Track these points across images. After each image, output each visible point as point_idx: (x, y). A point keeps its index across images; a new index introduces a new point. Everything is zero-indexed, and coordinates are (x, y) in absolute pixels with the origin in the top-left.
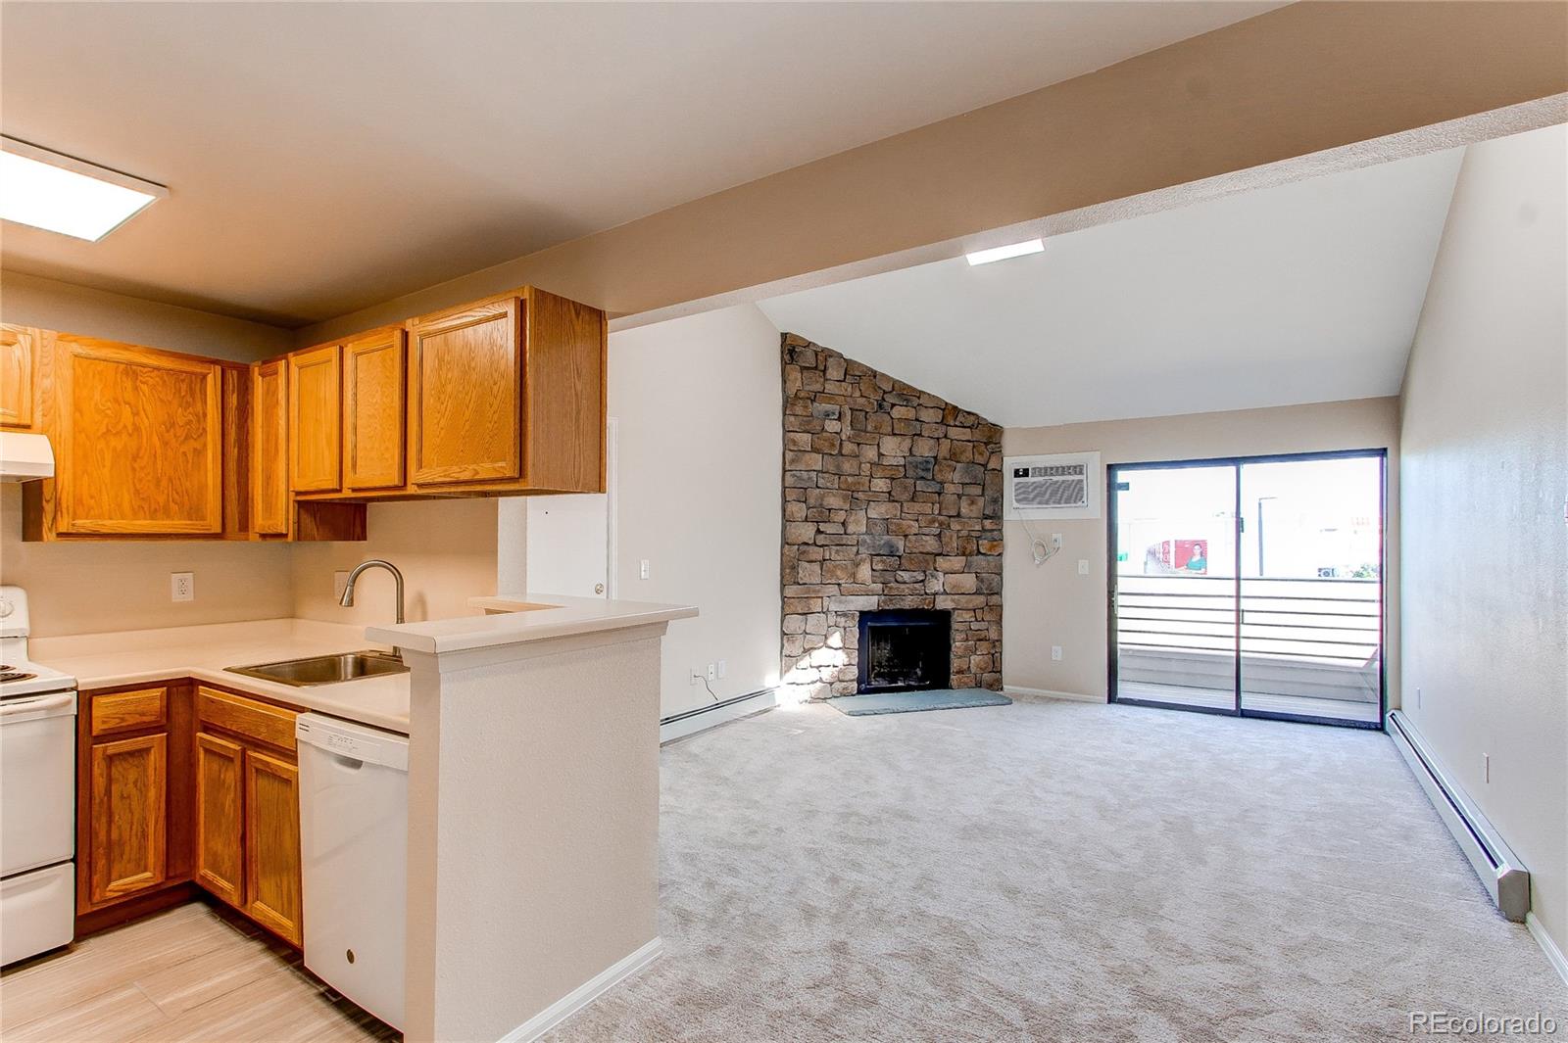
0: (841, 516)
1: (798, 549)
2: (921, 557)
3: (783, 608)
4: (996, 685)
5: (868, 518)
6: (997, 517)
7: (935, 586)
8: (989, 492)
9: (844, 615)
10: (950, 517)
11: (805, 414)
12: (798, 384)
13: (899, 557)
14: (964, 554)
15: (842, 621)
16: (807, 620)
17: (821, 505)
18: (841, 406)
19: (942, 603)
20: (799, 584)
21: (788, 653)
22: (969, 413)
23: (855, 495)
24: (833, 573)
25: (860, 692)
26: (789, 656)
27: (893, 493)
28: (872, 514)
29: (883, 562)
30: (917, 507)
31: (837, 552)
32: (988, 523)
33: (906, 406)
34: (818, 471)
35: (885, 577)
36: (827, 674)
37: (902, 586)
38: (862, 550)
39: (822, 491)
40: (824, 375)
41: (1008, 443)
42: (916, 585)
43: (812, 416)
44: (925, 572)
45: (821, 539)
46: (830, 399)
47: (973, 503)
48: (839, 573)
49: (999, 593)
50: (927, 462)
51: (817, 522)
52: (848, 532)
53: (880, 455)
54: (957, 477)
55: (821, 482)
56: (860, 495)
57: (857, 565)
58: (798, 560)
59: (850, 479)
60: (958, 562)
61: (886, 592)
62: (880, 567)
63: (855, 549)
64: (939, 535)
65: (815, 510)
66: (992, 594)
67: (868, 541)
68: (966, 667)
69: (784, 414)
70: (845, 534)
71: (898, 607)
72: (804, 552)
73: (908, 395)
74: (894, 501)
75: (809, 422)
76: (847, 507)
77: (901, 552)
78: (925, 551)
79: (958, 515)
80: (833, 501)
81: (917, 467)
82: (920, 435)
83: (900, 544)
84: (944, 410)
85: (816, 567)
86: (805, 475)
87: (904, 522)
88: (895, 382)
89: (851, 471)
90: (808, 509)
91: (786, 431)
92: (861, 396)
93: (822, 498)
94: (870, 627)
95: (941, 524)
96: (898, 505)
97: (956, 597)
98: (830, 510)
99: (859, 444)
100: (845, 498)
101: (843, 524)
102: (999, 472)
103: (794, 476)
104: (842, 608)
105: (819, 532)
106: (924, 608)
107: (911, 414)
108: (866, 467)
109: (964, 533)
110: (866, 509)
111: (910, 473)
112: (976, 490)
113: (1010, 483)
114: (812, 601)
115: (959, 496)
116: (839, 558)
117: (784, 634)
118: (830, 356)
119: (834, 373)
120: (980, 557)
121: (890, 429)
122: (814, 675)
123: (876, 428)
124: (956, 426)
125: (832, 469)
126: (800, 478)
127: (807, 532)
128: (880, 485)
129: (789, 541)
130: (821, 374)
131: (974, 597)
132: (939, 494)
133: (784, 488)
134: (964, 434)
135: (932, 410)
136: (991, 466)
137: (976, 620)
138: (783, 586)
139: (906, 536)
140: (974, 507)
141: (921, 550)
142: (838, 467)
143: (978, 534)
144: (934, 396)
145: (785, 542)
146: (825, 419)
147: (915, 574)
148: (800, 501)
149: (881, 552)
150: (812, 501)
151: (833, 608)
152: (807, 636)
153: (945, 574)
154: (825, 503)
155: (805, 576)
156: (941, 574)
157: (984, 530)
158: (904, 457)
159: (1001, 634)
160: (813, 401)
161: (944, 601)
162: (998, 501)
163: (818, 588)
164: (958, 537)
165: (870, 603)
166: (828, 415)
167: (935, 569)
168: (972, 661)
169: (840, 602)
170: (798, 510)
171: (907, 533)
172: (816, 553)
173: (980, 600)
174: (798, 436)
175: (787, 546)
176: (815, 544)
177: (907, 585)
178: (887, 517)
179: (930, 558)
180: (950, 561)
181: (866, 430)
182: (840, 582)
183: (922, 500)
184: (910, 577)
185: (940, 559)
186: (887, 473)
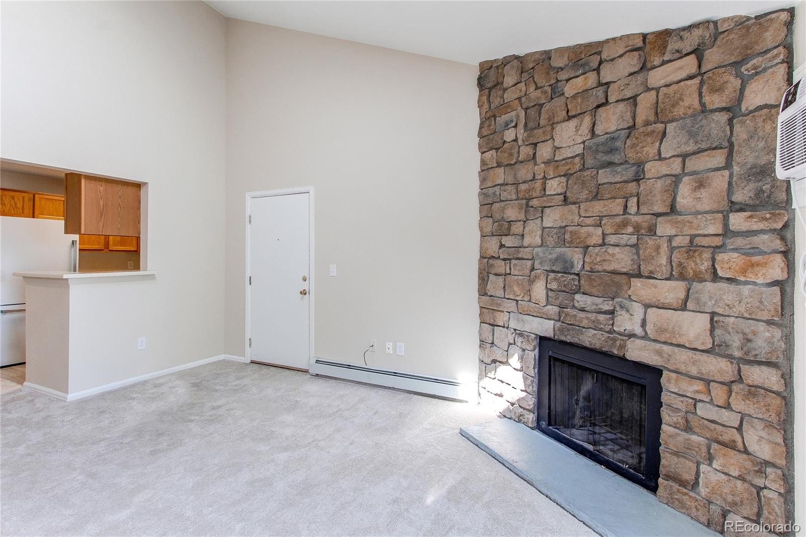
0: (518, 227)
1: (489, 262)
2: (607, 278)
3: (480, 316)
5: (543, 227)
6: (764, 204)
7: (628, 322)
8: (742, 158)
11: (489, 132)
12: (486, 106)
13: (577, 275)
14: (682, 277)
15: (521, 340)
16: (494, 331)
17: (503, 219)
18: (517, 110)
20: (488, 296)
23: (531, 203)
24: (512, 288)
25: (540, 429)
26: (484, 362)
27: (568, 194)
28: (547, 224)
29: (558, 279)
30: (598, 207)
31: (516, 265)
33: (584, 73)
34: (500, 185)
35: (561, 300)
36: (507, 392)
37: (582, 315)
38: (537, 266)
39: (503, 204)
42: (602, 317)
43: (495, 132)
44: (612, 299)
45: (503, 252)
46: (509, 106)
48: (516, 288)
49: (775, 366)
50: (616, 137)
51: (500, 235)
52: (525, 244)
53: (555, 149)
55: (502, 196)
56: (535, 202)
57: (532, 282)
58: (489, 273)
59: (525, 186)
60: (672, 291)
61: (561, 318)
62: (555, 285)
63: (529, 263)
64: (636, 246)
65: (497, 223)
66: (756, 362)
67: (543, 254)
70: (523, 246)
71: (576, 339)
72: (492, 264)
73: (585, 57)
74: (570, 203)
75: (493, 139)
76: (522, 217)
77: (579, 269)
79: (673, 209)
80: (512, 213)
81: (597, 151)
82: (605, 103)
83: (576, 258)
84: (643, 47)
85: (501, 280)
86: (492, 190)
87: (584, 230)
89: (527, 177)
90: (493, 223)
91: (482, 153)
92: (536, 89)
93: (503, 210)
94: (548, 354)
95: (637, 228)
96: (575, 208)
97: (666, 348)
98: (509, 222)
99: (535, 145)
100: (521, 207)
101: (521, 235)
102: (769, 108)
103: (483, 194)
104: (520, 326)
105: (502, 246)
107: (591, 80)
108: (541, 168)
109: (685, 240)
110: (542, 217)
111: (590, 162)
112: (708, 161)
114: (497, 315)
115: (676, 179)
116: (517, 272)
117: (481, 340)
118: (508, 63)
119: (509, 79)
120: (719, 284)
121: (564, 113)
122: (498, 388)
123: (549, 118)
124: (666, 61)
125: (511, 179)
126: (487, 196)
127: (494, 245)
128: (555, 186)
129: (484, 254)
130: (501, 86)
131: (704, 357)
132: (637, 181)
134: (681, 68)
135: (623, 59)
136: (751, 103)
138: (480, 295)
139: (586, 249)
140: (703, 193)
141: (608, 267)
142: (516, 175)
143: (718, 241)
144: (625, 36)
145: (482, 256)
146: (505, 130)
147: (599, 300)
148: (488, 217)
149: (556, 268)
150: (496, 215)
151: (512, 324)
152: (495, 348)
153: (647, 306)
154: (506, 216)
155: (492, 288)
156: (639, 306)
157: (728, 234)
158: (583, 142)
160: (495, 117)
161: (640, 349)
162: (769, 170)
164: (672, 249)
165: (546, 328)
166: (507, 125)
167: (630, 297)
168: (703, 475)
169: (518, 320)
170: (489, 225)
171: (588, 243)
172: (501, 267)
174: (488, 155)
175: (482, 259)
176: (499, 257)
177: (589, 315)
178: (564, 224)
179: (623, 280)
180: (656, 287)
181: (539, 126)
182: (517, 298)
183: (610, 196)
184: (593, 304)
185: (636, 283)
186: (563, 170)
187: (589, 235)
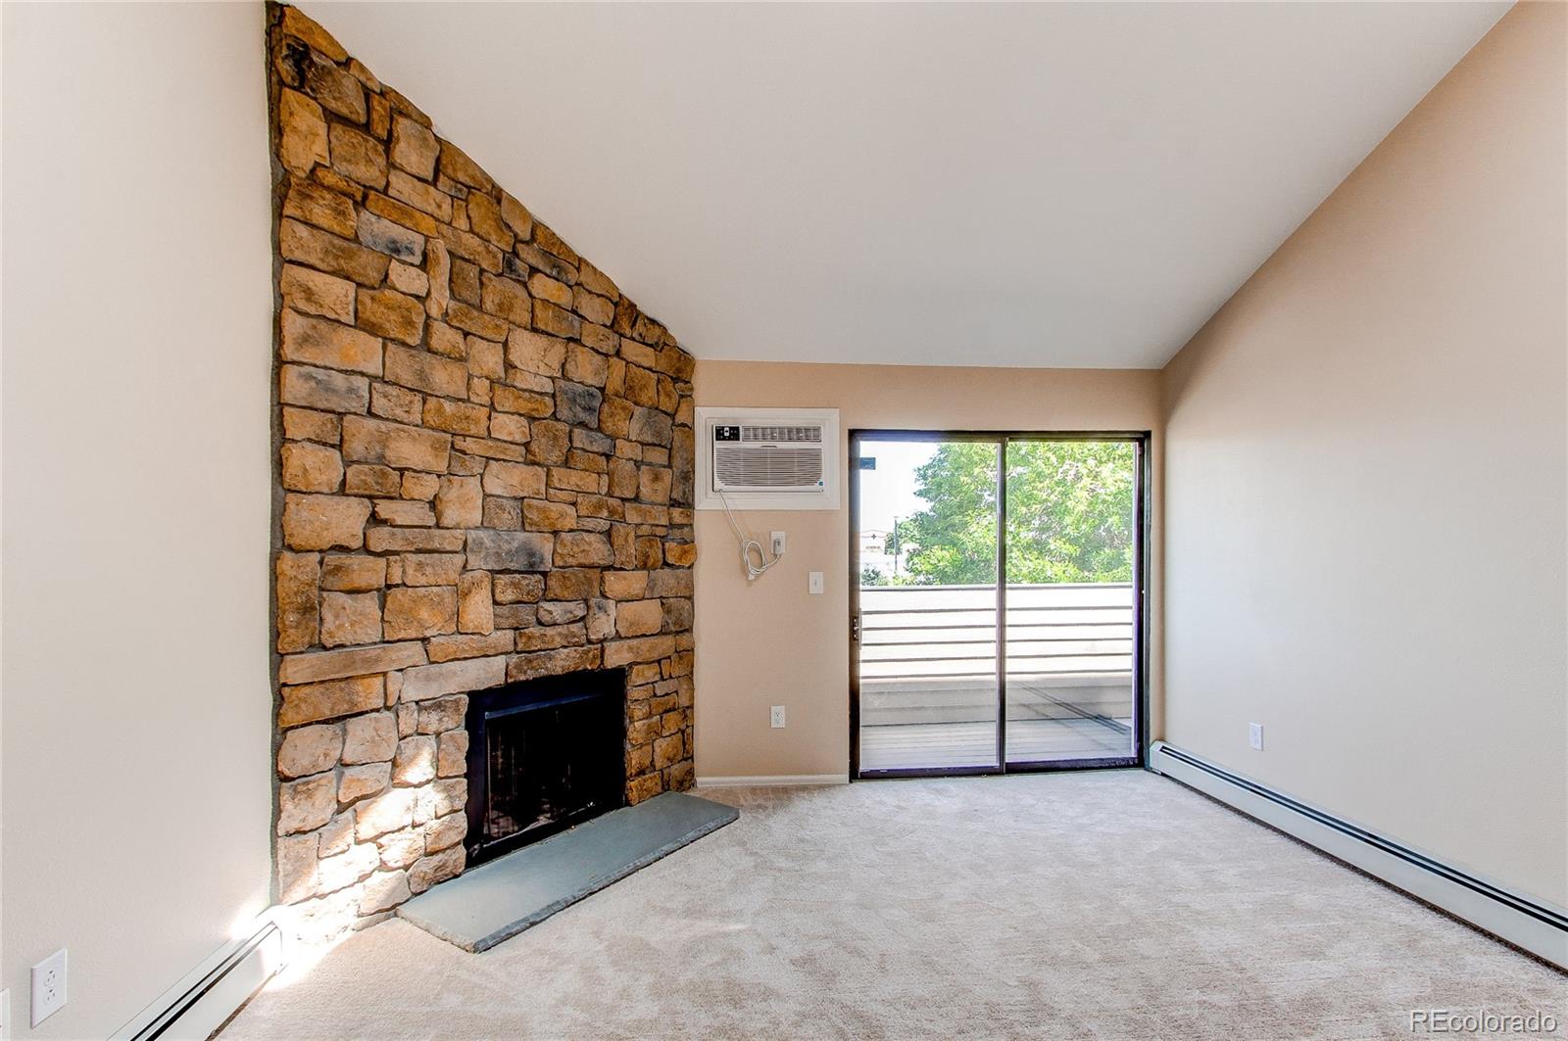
0: (429, 487)
1: (321, 563)
2: (581, 574)
3: (277, 715)
4: (686, 781)
5: (486, 496)
6: (686, 504)
7: (607, 625)
8: (677, 462)
9: (438, 705)
10: (623, 500)
11: (337, 229)
12: (319, 148)
13: (544, 574)
14: (644, 567)
15: (432, 720)
16: (345, 732)
17: (381, 459)
18: (427, 238)
19: (615, 657)
20: (324, 648)
21: (295, 825)
22: (653, 322)
23: (460, 443)
24: (409, 615)
25: (472, 862)
26: (299, 832)
27: (534, 447)
28: (494, 486)
29: (515, 585)
30: (573, 479)
31: (420, 565)
32: (676, 512)
33: (557, 280)
34: (373, 378)
35: (519, 617)
36: (398, 851)
37: (550, 631)
38: (473, 562)
39: (383, 426)
40: (388, 152)
41: (702, 382)
42: (574, 628)
43: (356, 239)
44: (586, 601)
45: (380, 539)
46: (404, 213)
47: (656, 478)
48: (425, 612)
49: (689, 630)
50: (591, 395)
51: (371, 497)
52: (446, 521)
53: (509, 366)
54: (634, 429)
55: (380, 405)
56: (470, 445)
57: (464, 595)
58: (322, 589)
59: (449, 407)
60: (635, 582)
61: (520, 647)
62: (508, 596)
63: (459, 559)
64: (609, 533)
65: (366, 468)
66: (681, 632)
67: (488, 543)
68: (647, 762)
69: (278, 215)
70: (438, 526)
71: (543, 672)
72: (338, 569)
73: (561, 260)
74: (534, 463)
75: (349, 255)
76: (442, 466)
77: (548, 566)
78: (586, 562)
79: (637, 499)
80: (411, 450)
81: (574, 402)
82: (578, 341)
83: (546, 548)
84: (616, 305)
85: (370, 604)
86: (339, 381)
87: (553, 507)
88: (536, 226)
89: (451, 390)
90: (348, 463)
91: (282, 260)
92: (471, 231)
93: (384, 440)
94: (490, 722)
95: (612, 512)
96: (542, 472)
97: (634, 642)
98: (402, 471)
99: (465, 334)
100: (437, 448)
101: (433, 504)
102: (688, 428)
103: (309, 377)
104: (433, 691)
105: (375, 520)
106: (585, 669)
107: (565, 297)
108: (481, 386)
109: (645, 530)
110: (482, 475)
111: (564, 413)
112: (658, 456)
113: (705, 451)
114: (359, 687)
115: (637, 466)
116: (423, 580)
117: (281, 778)
118: (407, 116)
119: (412, 156)
120: (667, 570)
121: (526, 318)
122: (367, 856)
123: (501, 306)
124: (633, 339)
125: (407, 378)
126: (329, 389)
127: (345, 520)
128: (509, 427)
129: (295, 541)
130: (381, 148)
131: (659, 639)
132: (608, 457)
133: (279, 407)
134: (646, 356)
135: (597, 300)
136: (680, 418)
137: (662, 679)
138: (278, 658)
139: (555, 533)
140: (659, 486)
141: (583, 561)
142: (422, 375)
143: (663, 531)
144: (602, 274)
145: (282, 544)
146: (391, 258)
147: (571, 606)
148: (325, 444)
149: (513, 566)
150: (356, 447)
151: (411, 693)
152: (348, 772)
153: (618, 602)
154: (389, 454)
155: (341, 627)
156: (612, 603)
157: (672, 526)
158: (553, 379)
159: (692, 698)
160: (361, 204)
161: (616, 651)
162: (688, 477)
163: (373, 652)
164: (637, 537)
165: (489, 673)
166: (397, 251)
167: (604, 596)
168: (657, 750)
169: (428, 678)
170: (315, 464)
171: (559, 527)
172: (368, 572)
173: (667, 644)
174: (318, 281)
175: (288, 555)
176: (365, 549)
177: (559, 629)
178: (522, 495)
179: (594, 574)
180: (625, 579)
181: (480, 309)
182: (428, 634)
183: (582, 467)
184: (566, 612)
185: (610, 576)
186: (524, 406)
187: (562, 515)
